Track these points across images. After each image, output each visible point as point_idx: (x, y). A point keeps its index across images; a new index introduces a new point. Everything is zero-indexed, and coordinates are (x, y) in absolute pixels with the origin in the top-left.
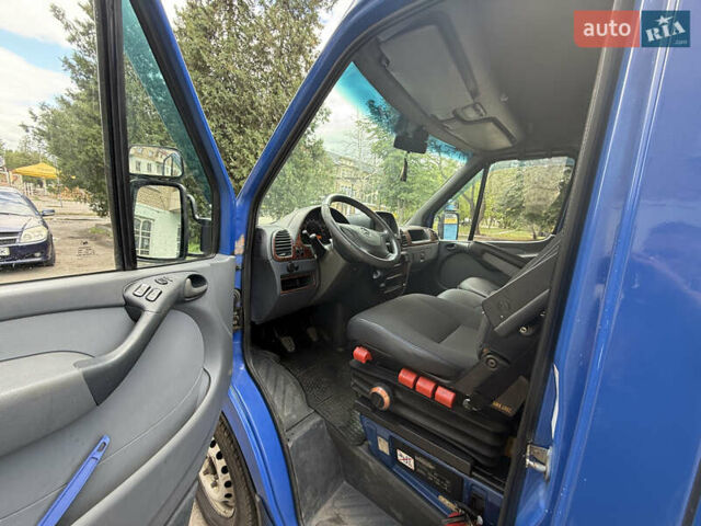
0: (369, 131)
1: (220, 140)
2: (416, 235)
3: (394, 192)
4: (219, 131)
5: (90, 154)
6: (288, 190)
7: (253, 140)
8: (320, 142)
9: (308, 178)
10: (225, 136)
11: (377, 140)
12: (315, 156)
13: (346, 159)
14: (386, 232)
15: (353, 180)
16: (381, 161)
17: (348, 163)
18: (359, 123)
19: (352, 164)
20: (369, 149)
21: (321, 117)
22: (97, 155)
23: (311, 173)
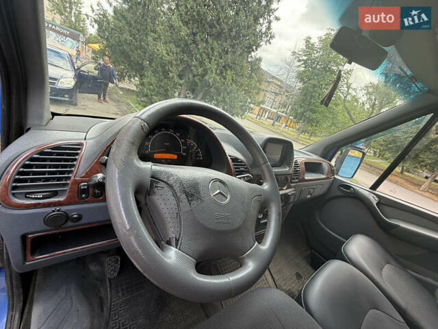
0: (299, 61)
1: (191, 44)
2: (312, 167)
3: (302, 110)
4: (191, 37)
5: (117, 39)
6: (226, 90)
7: (212, 48)
8: (260, 60)
9: (242, 85)
10: (194, 42)
11: (303, 69)
12: (252, 70)
13: (277, 79)
14: (266, 186)
15: (276, 94)
16: (300, 85)
17: (277, 82)
18: (294, 53)
19: (279, 83)
20: (295, 74)
21: (265, 39)
22: (120, 41)
23: (245, 81)
